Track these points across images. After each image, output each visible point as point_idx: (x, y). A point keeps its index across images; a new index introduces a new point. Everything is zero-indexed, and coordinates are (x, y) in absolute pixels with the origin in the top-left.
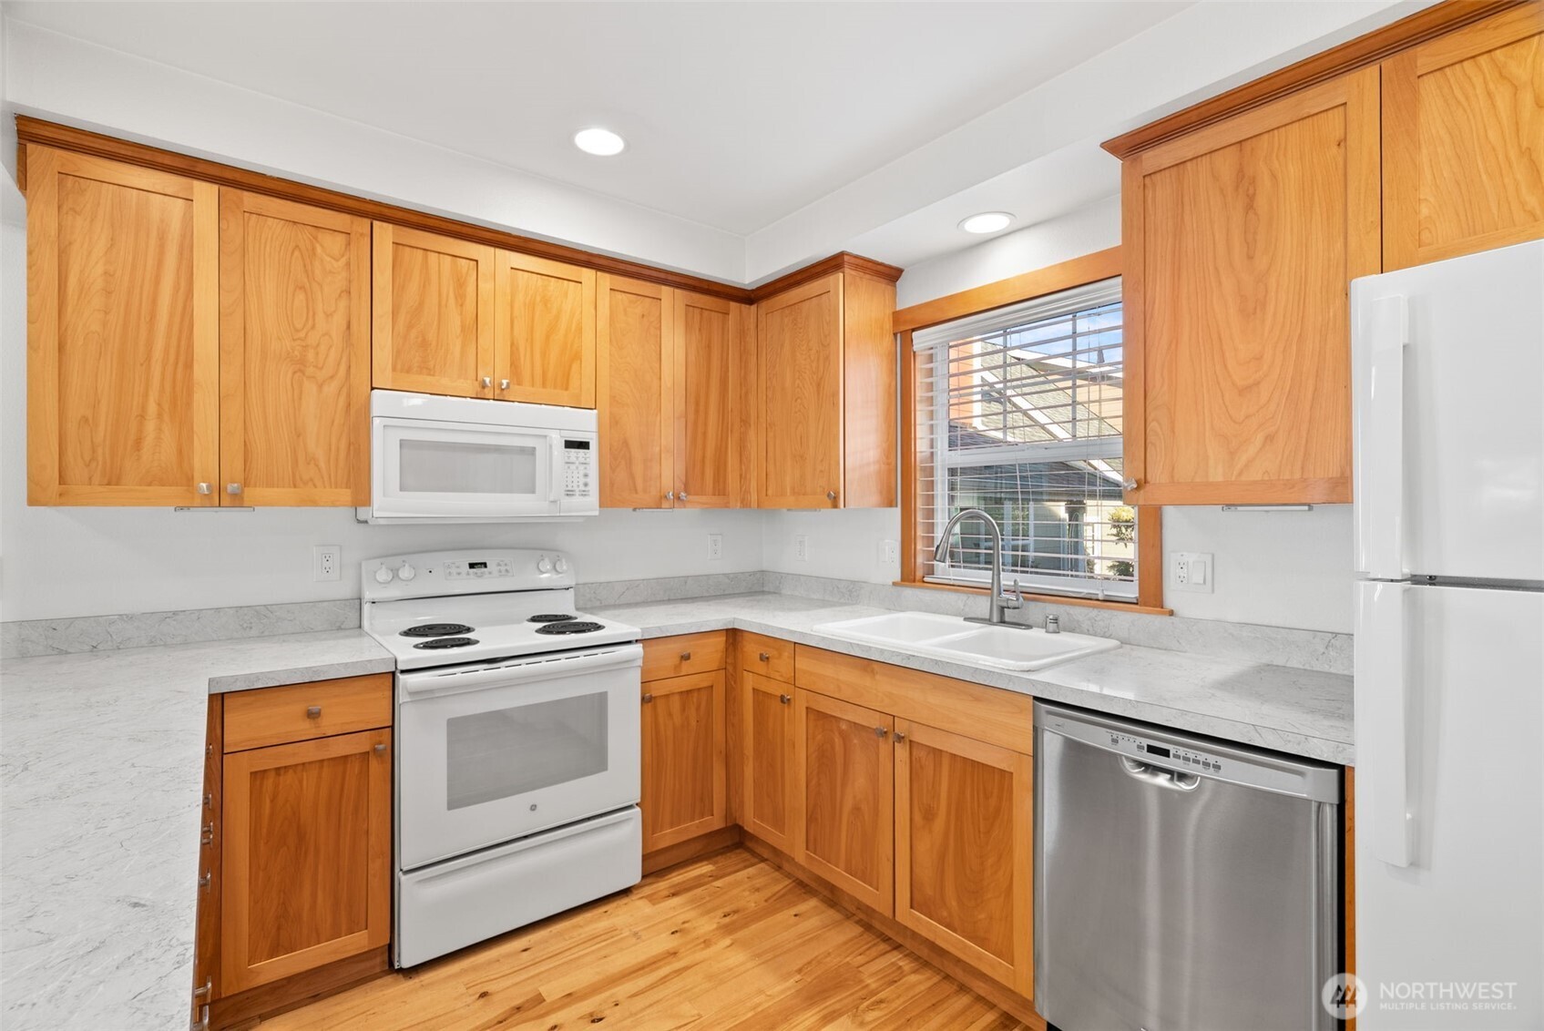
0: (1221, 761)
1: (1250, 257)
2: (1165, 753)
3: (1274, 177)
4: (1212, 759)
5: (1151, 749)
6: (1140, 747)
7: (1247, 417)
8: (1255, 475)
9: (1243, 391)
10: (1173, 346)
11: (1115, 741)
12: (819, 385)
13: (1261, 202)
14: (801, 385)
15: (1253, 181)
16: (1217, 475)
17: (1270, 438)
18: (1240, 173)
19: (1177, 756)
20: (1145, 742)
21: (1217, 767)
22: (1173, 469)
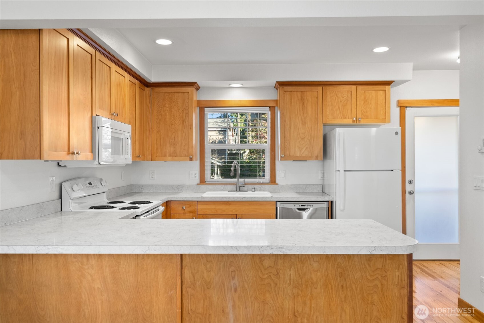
0: (313, 204)
1: (303, 114)
2: (304, 206)
3: (307, 100)
4: (311, 205)
5: (302, 206)
6: (299, 206)
7: (303, 144)
8: (304, 155)
9: (302, 139)
10: (290, 128)
11: (295, 206)
12: (183, 121)
13: (305, 104)
14: (174, 120)
15: (304, 99)
16: (298, 155)
17: (307, 148)
18: (302, 97)
19: (306, 206)
20: (300, 204)
21: (312, 206)
22: (290, 153)
